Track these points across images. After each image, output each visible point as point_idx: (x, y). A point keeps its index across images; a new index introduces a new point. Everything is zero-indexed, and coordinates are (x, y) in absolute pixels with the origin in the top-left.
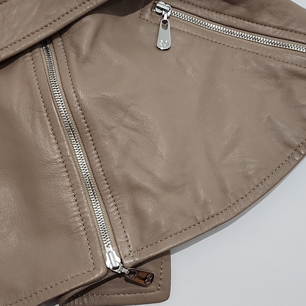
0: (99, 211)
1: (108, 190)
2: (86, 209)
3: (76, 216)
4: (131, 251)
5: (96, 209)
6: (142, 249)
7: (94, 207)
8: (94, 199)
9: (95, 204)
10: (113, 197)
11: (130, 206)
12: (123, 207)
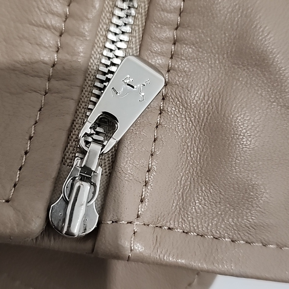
0: (117, 57)
1: (175, 18)
2: (86, 28)
3: (48, 27)
4: (138, 216)
5: (113, 47)
6: (169, 228)
7: (111, 37)
8: (122, 14)
9: (117, 31)
10: (174, 44)
11: (206, 98)
12: (187, 88)
